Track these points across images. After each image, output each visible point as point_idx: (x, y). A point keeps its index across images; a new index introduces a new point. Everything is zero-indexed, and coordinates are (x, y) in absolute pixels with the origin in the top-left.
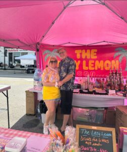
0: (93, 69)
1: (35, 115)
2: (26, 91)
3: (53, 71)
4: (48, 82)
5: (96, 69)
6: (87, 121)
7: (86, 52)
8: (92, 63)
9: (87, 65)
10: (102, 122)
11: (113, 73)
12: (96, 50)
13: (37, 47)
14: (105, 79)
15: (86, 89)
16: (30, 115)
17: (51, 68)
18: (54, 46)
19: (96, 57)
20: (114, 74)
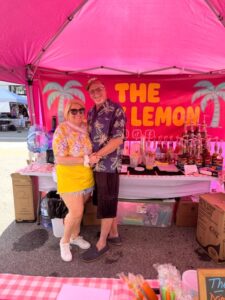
0: (151, 124)
1: (35, 221)
2: (13, 175)
3: (76, 131)
4: (68, 155)
5: (158, 124)
6: (142, 224)
7: (138, 88)
8: (150, 113)
9: (140, 116)
10: (170, 224)
11: (189, 132)
12: (158, 86)
13: (26, 74)
14: (175, 143)
15: (139, 166)
16: (25, 221)
17: (72, 125)
18: (67, 73)
19: (157, 100)
20: (193, 135)
